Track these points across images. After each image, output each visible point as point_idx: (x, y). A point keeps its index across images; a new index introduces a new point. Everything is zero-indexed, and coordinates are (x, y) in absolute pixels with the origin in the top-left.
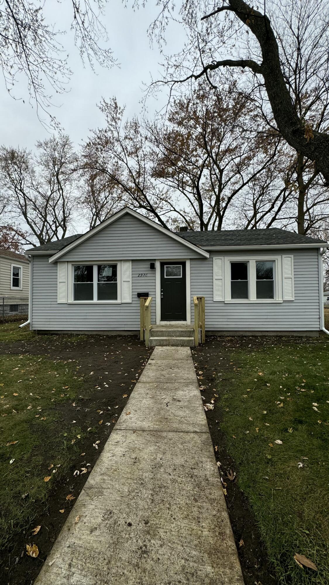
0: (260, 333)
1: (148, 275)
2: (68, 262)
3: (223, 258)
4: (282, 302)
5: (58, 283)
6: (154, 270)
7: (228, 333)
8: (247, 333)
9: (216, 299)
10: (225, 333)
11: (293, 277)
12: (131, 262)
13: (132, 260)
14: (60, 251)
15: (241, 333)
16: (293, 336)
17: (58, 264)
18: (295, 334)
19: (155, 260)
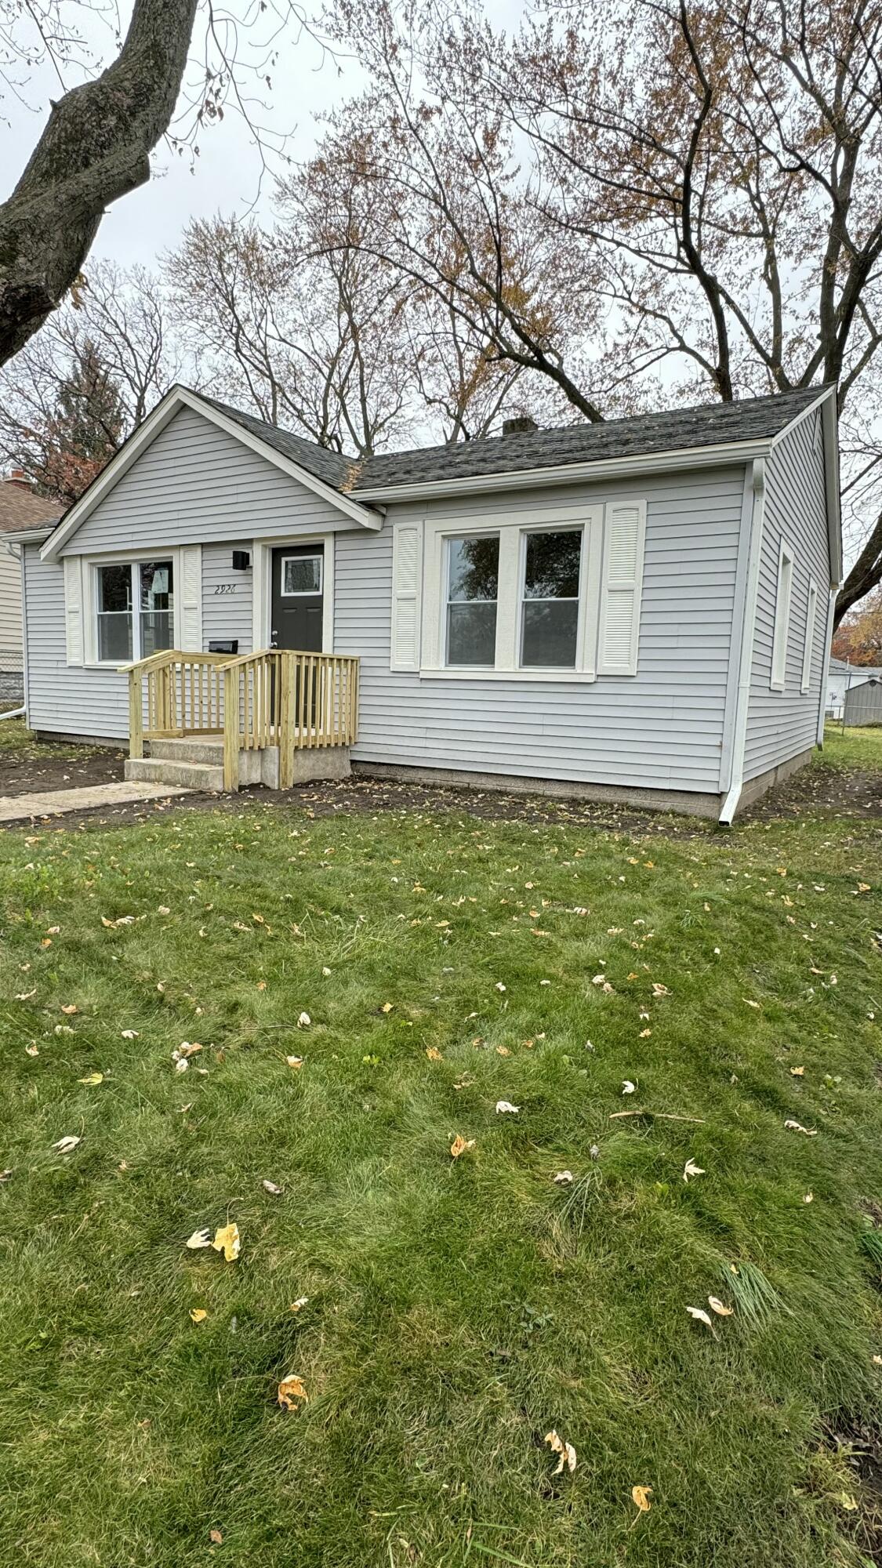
0: (520, 783)
1: (237, 589)
2: (81, 556)
3: (418, 524)
4: (592, 679)
5: (67, 614)
6: (247, 571)
7: (431, 774)
8: (484, 780)
9: (399, 663)
10: (421, 774)
11: (637, 584)
12: (199, 550)
13: (202, 545)
14: (56, 527)
15: (466, 779)
16: (625, 806)
17: (65, 562)
18: (634, 800)
19: (250, 541)
